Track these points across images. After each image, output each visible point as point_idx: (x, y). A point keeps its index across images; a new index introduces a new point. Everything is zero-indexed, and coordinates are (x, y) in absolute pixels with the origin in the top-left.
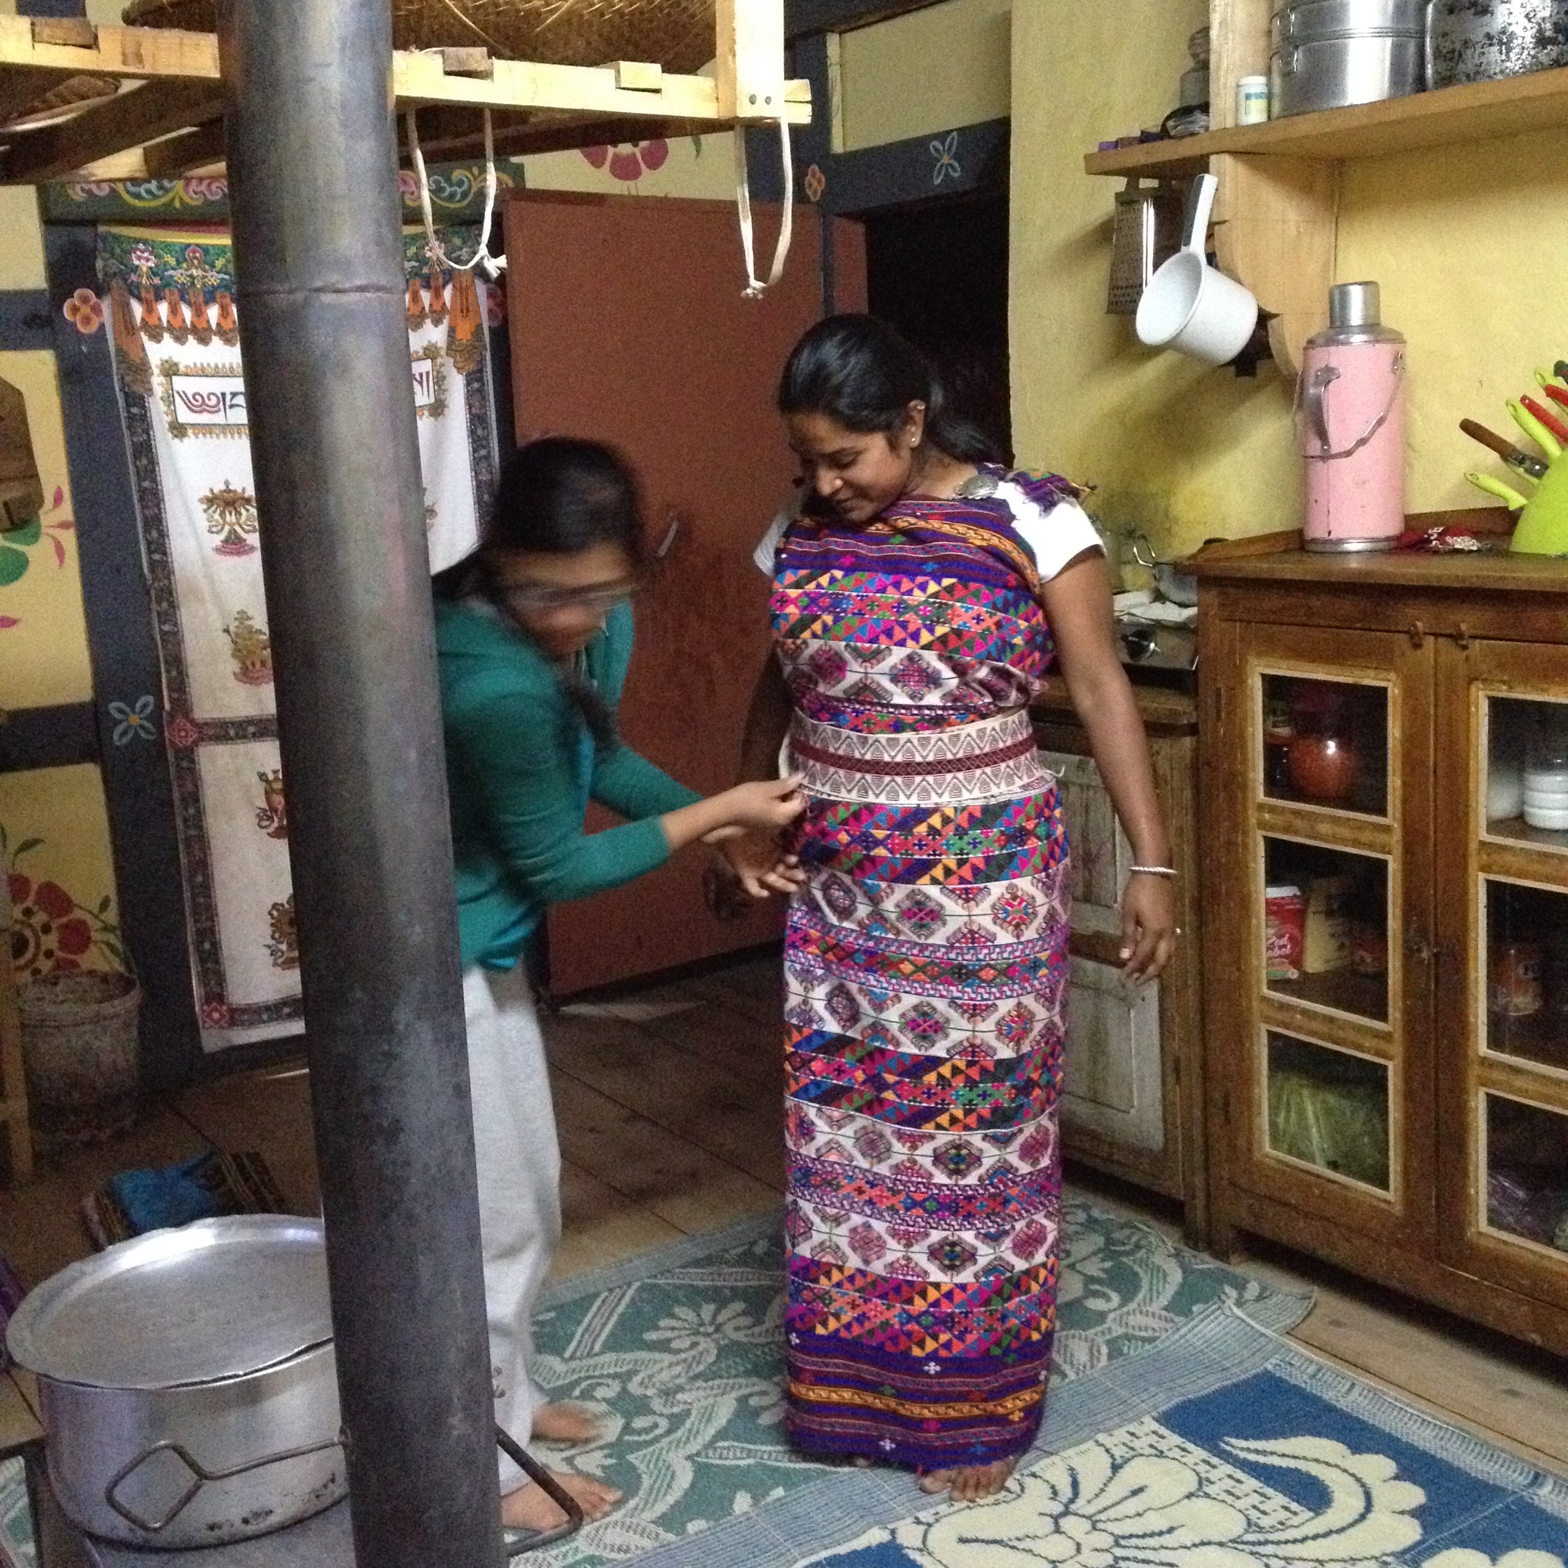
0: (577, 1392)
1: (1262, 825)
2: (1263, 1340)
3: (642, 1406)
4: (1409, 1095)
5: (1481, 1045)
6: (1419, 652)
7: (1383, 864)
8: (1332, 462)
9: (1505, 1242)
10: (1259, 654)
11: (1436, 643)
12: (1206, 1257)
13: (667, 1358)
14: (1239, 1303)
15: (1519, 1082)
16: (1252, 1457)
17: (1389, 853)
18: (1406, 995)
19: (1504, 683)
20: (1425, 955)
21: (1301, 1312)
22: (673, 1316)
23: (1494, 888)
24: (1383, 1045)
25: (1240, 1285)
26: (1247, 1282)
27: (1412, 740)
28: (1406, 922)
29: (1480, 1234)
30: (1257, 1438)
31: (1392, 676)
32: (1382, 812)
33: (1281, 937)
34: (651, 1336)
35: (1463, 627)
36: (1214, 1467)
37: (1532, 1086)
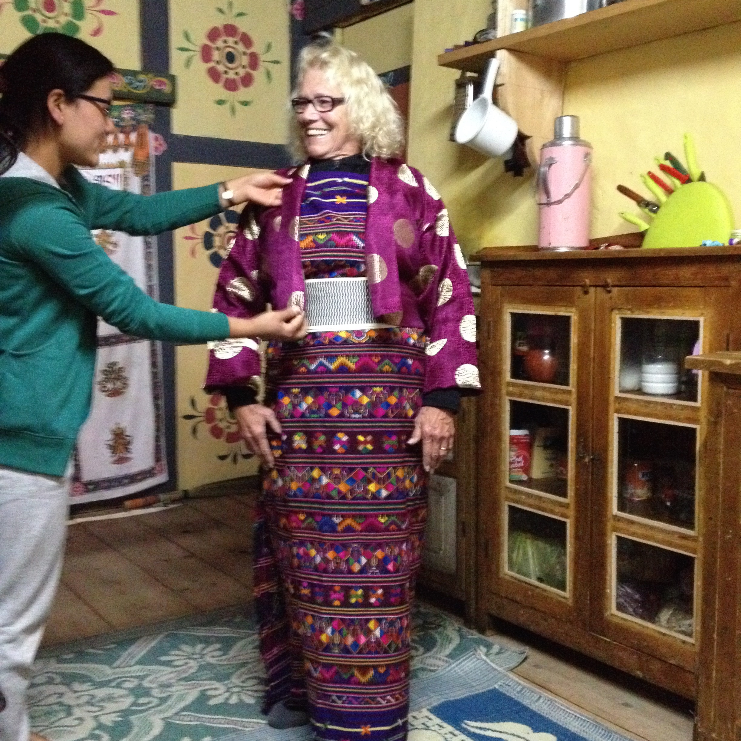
0: (113, 684)
1: (509, 394)
2: (496, 673)
3: (147, 693)
4: (577, 537)
5: (614, 508)
6: (587, 296)
7: (566, 411)
8: (552, 207)
9: (625, 620)
10: (510, 302)
11: (595, 291)
12: (474, 632)
13: (169, 669)
14: (487, 655)
15: (633, 528)
16: (478, 731)
17: (569, 405)
18: (577, 483)
19: (629, 309)
20: (587, 460)
21: (520, 660)
22: (180, 650)
23: (623, 422)
24: (563, 510)
25: (489, 646)
26: (493, 645)
27: (583, 345)
28: (578, 443)
29: (612, 615)
30: (482, 721)
31: (574, 310)
32: (567, 384)
33: (518, 457)
34: (164, 658)
35: (609, 281)
36: (455, 735)
37: (640, 531)
